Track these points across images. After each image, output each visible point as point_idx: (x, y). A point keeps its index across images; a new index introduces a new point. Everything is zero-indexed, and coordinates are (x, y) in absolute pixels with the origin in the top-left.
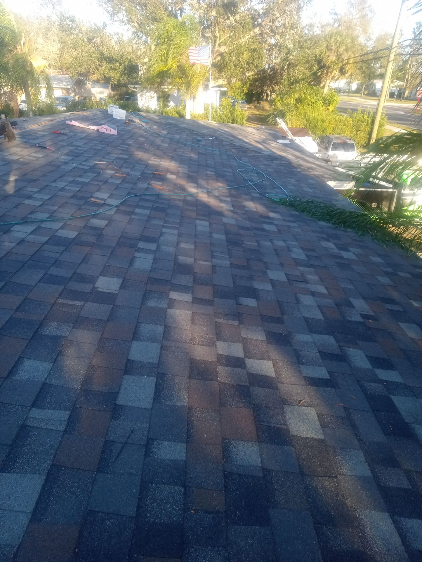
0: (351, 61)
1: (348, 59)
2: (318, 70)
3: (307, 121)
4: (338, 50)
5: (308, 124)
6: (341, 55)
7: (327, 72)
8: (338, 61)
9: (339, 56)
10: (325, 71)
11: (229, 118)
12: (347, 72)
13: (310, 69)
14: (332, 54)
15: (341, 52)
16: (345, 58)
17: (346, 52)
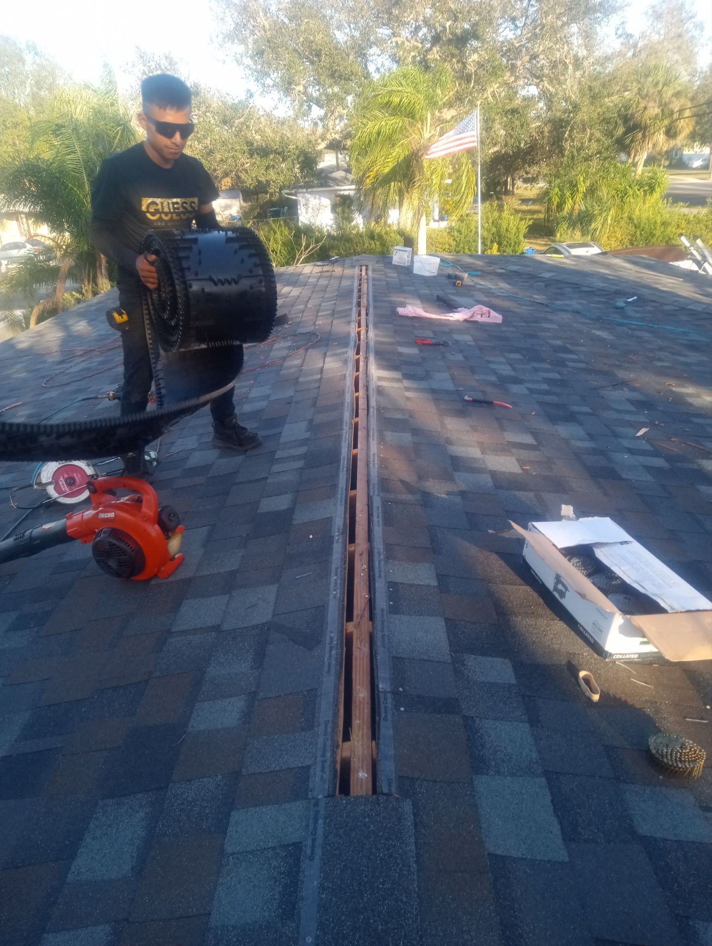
0: (687, 113)
1: (681, 111)
2: (625, 133)
3: (635, 227)
4: (661, 96)
5: (638, 233)
6: (666, 105)
7: (644, 136)
8: (662, 116)
9: (664, 106)
10: (640, 135)
11: (493, 234)
12: (680, 132)
13: (610, 134)
14: (651, 104)
15: (667, 100)
16: (676, 109)
17: (677, 99)
